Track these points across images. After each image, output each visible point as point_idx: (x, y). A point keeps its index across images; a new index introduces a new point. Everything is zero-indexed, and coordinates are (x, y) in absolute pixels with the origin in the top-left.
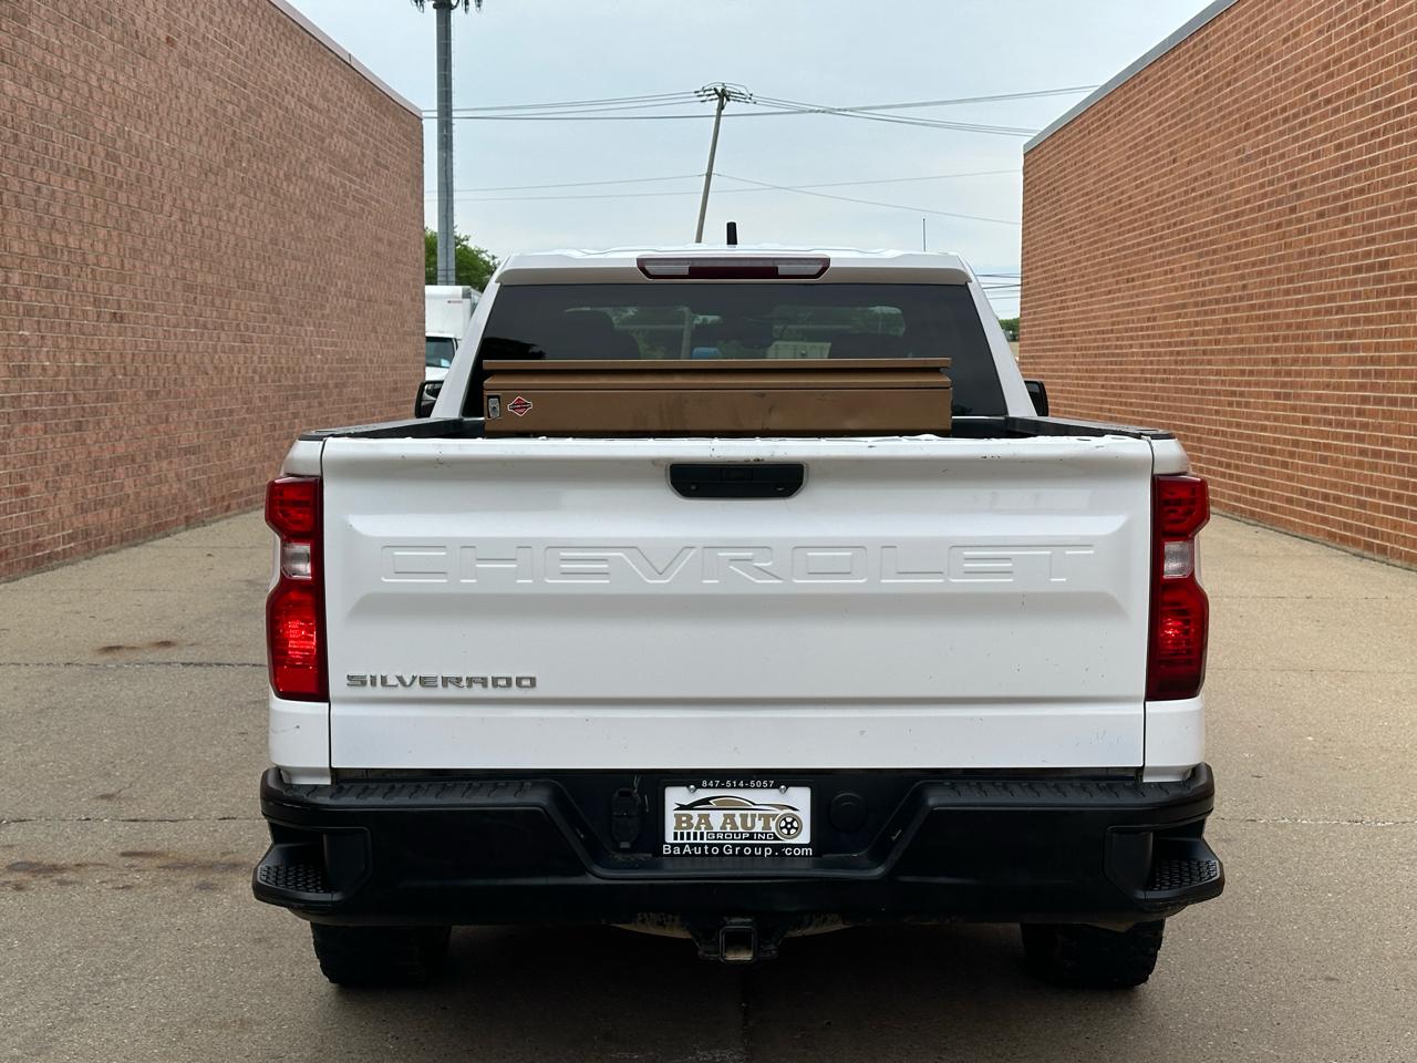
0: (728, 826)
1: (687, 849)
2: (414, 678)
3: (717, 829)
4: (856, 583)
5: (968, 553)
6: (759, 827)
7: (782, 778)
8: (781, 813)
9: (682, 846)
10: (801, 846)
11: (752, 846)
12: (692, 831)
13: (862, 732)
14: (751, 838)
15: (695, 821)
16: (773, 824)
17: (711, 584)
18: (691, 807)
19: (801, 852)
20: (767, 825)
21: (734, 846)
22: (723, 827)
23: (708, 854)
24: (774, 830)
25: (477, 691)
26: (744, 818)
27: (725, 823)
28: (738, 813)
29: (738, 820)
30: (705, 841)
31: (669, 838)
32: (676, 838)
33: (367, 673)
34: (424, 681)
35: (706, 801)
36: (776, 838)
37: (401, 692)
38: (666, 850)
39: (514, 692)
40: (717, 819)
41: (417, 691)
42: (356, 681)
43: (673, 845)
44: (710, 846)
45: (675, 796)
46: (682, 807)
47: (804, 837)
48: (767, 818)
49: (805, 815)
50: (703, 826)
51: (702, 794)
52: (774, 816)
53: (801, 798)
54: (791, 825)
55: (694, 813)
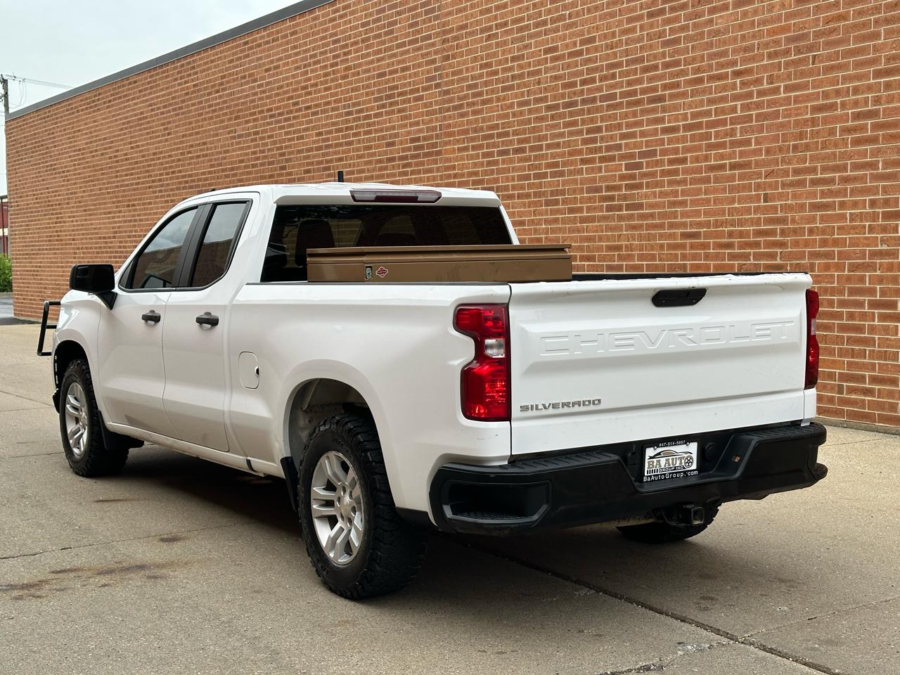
0: (667, 465)
1: (653, 478)
2: (550, 404)
3: (663, 467)
4: (721, 344)
5: (757, 327)
6: (678, 464)
7: (687, 439)
8: (686, 455)
9: (651, 476)
10: (694, 470)
11: (676, 473)
12: (654, 469)
13: (716, 414)
14: (675, 469)
15: (655, 464)
16: (683, 461)
17: (672, 348)
18: (654, 457)
19: (693, 473)
20: (681, 463)
22: (665, 466)
24: (683, 464)
25: (576, 409)
26: (673, 459)
27: (666, 463)
28: (670, 458)
29: (671, 461)
30: (659, 473)
31: (646, 474)
32: (648, 473)
33: (529, 404)
34: (555, 406)
35: (659, 454)
36: (684, 468)
37: (544, 412)
38: (645, 479)
39: (592, 407)
40: (663, 461)
41: (551, 411)
42: (524, 408)
43: (647, 476)
46: (651, 458)
47: (694, 467)
48: (681, 459)
49: (695, 456)
50: (658, 466)
51: (659, 450)
52: (684, 457)
53: (693, 447)
54: (690, 461)
55: (655, 460)
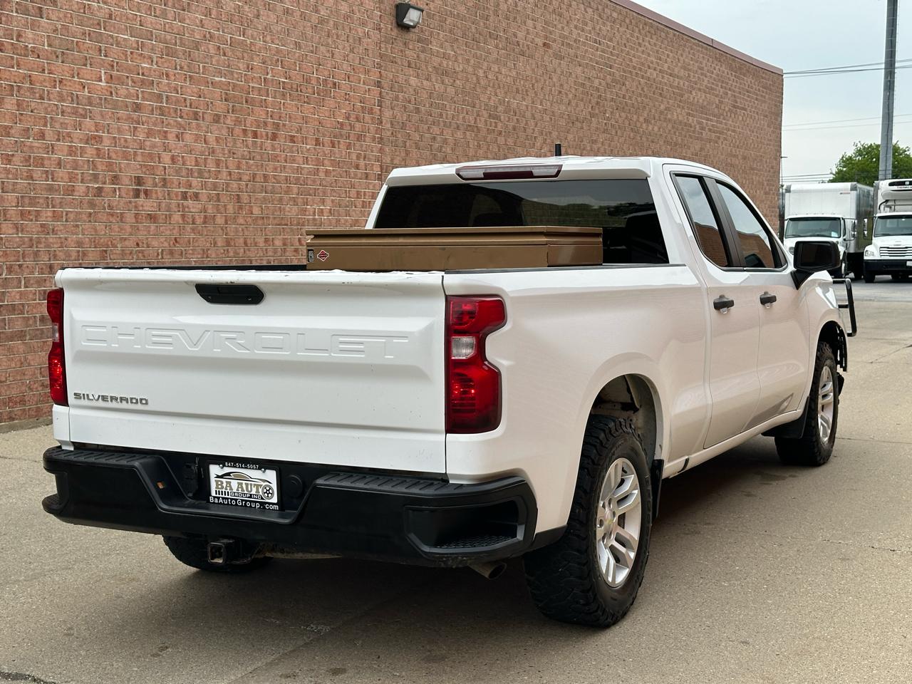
0: (240, 489)
1: (221, 501)
2: (99, 396)
3: (235, 490)
4: (284, 355)
5: (342, 339)
6: (254, 492)
7: (264, 464)
8: (264, 484)
9: (218, 498)
10: (273, 504)
11: (251, 502)
12: (224, 490)
13: (300, 441)
14: (250, 497)
15: (224, 485)
16: (260, 490)
17: (217, 352)
18: (222, 477)
19: (272, 507)
20: (257, 491)
21: (242, 500)
22: (238, 490)
23: (230, 504)
24: (261, 494)
25: (124, 405)
26: (247, 485)
27: (238, 487)
28: (244, 482)
29: (244, 486)
30: (230, 497)
31: (213, 494)
32: (216, 494)
33: (81, 392)
34: (104, 398)
35: (228, 474)
36: (262, 499)
38: (211, 499)
39: (139, 407)
40: (234, 484)
42: (77, 396)
43: (214, 497)
44: (232, 499)
45: (215, 470)
46: (218, 477)
47: (275, 500)
48: (258, 486)
49: (274, 486)
50: (228, 488)
51: (227, 470)
52: (261, 486)
53: (271, 476)
54: (268, 492)
55: (224, 480)
